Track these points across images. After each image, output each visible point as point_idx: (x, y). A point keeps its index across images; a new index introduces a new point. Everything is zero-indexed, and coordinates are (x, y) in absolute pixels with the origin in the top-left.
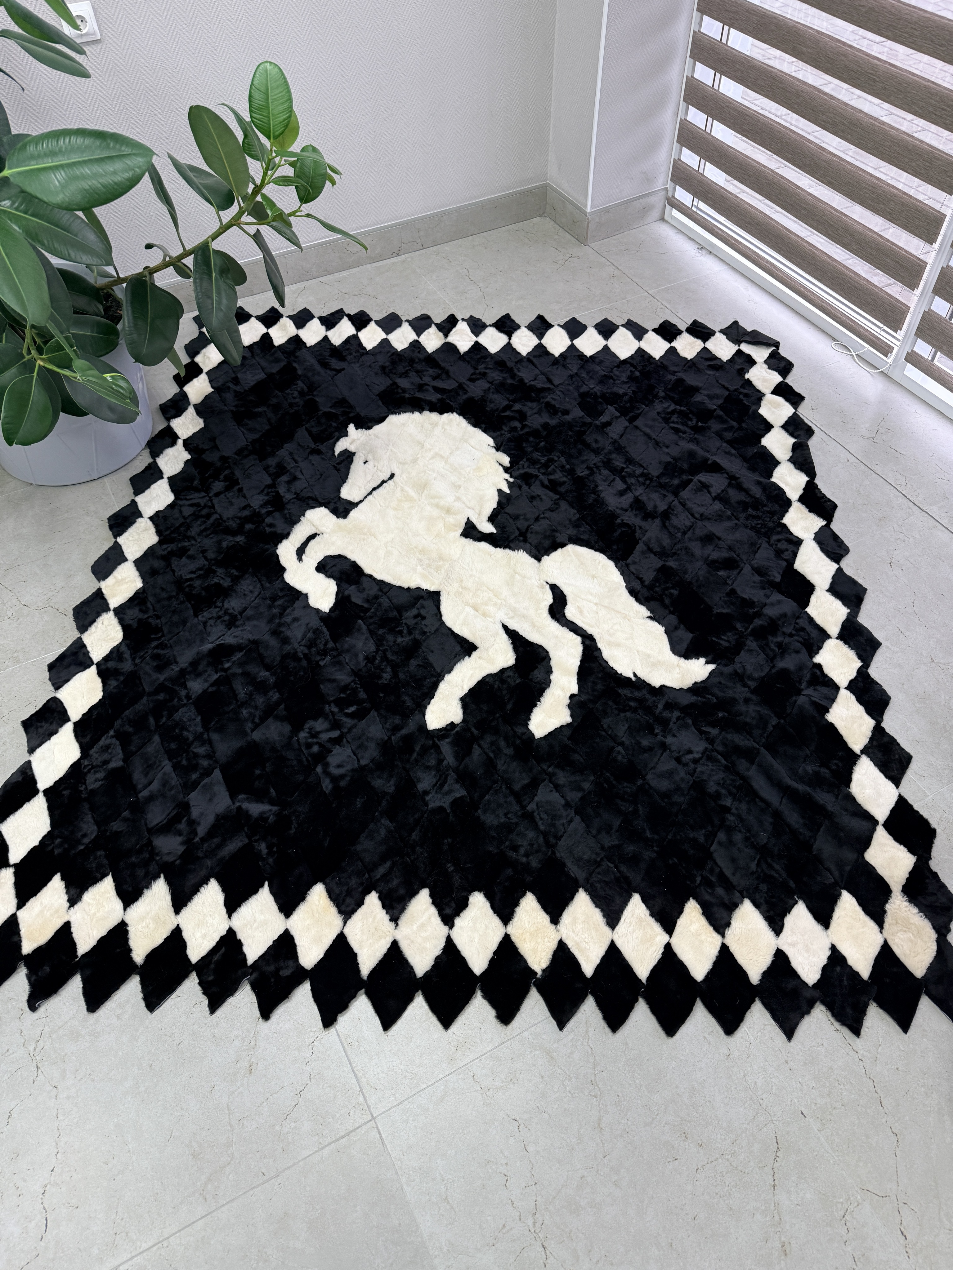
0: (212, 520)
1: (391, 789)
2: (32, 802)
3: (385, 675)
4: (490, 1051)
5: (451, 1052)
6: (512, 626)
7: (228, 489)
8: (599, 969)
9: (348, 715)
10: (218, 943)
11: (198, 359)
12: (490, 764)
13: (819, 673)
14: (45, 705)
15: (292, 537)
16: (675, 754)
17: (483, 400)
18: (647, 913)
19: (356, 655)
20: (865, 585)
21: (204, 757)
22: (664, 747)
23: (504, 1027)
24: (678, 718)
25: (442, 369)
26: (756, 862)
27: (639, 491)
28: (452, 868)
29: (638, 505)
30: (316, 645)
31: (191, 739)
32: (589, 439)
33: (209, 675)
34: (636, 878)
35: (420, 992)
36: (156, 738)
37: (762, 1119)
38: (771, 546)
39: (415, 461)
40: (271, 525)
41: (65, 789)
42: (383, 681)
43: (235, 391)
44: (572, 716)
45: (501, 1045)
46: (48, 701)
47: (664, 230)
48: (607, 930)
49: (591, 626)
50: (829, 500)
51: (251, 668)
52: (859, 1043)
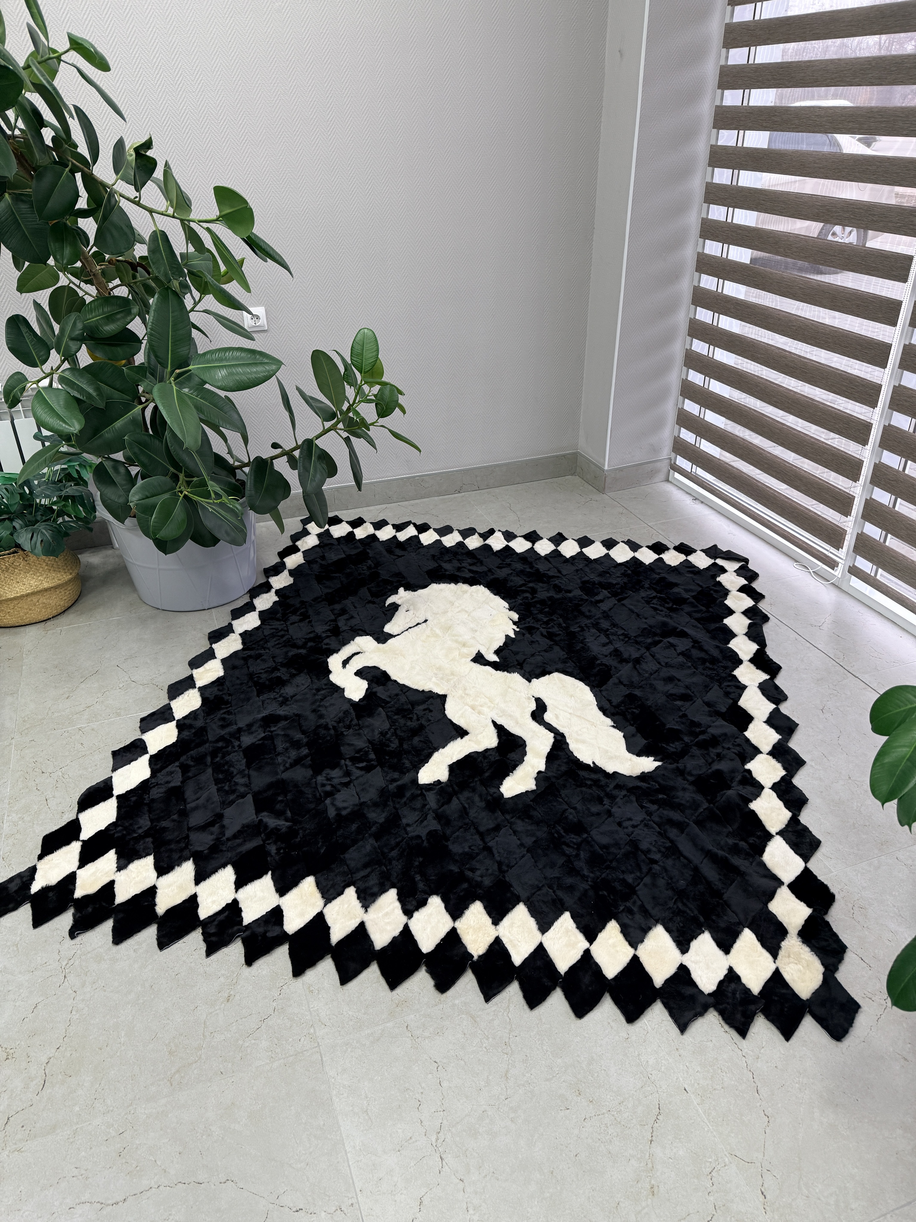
0: (284, 639)
1: (381, 820)
2: (106, 802)
3: (392, 745)
4: (425, 1010)
5: (392, 1007)
6: (499, 723)
7: (301, 621)
8: (526, 961)
9: (358, 768)
10: (223, 908)
11: (298, 543)
12: (464, 812)
13: (748, 776)
14: (132, 743)
15: (341, 652)
16: (618, 820)
17: (505, 580)
18: (574, 926)
19: (373, 731)
20: (797, 722)
21: (242, 785)
22: (609, 814)
23: (440, 994)
24: (625, 796)
25: (479, 559)
26: (674, 900)
27: (618, 645)
28: (419, 878)
29: (616, 653)
30: (344, 721)
31: (235, 773)
32: (584, 609)
33: (259, 734)
34: (568, 900)
35: (375, 962)
36: (210, 771)
37: (649, 1089)
38: (722, 689)
39: (445, 612)
40: (327, 644)
41: (133, 796)
42: (391, 749)
43: (321, 564)
44: (536, 785)
45: (435, 1006)
46: (135, 740)
47: (669, 488)
48: (538, 934)
49: (563, 727)
50: (775, 663)
51: (291, 732)
52: (744, 1044)
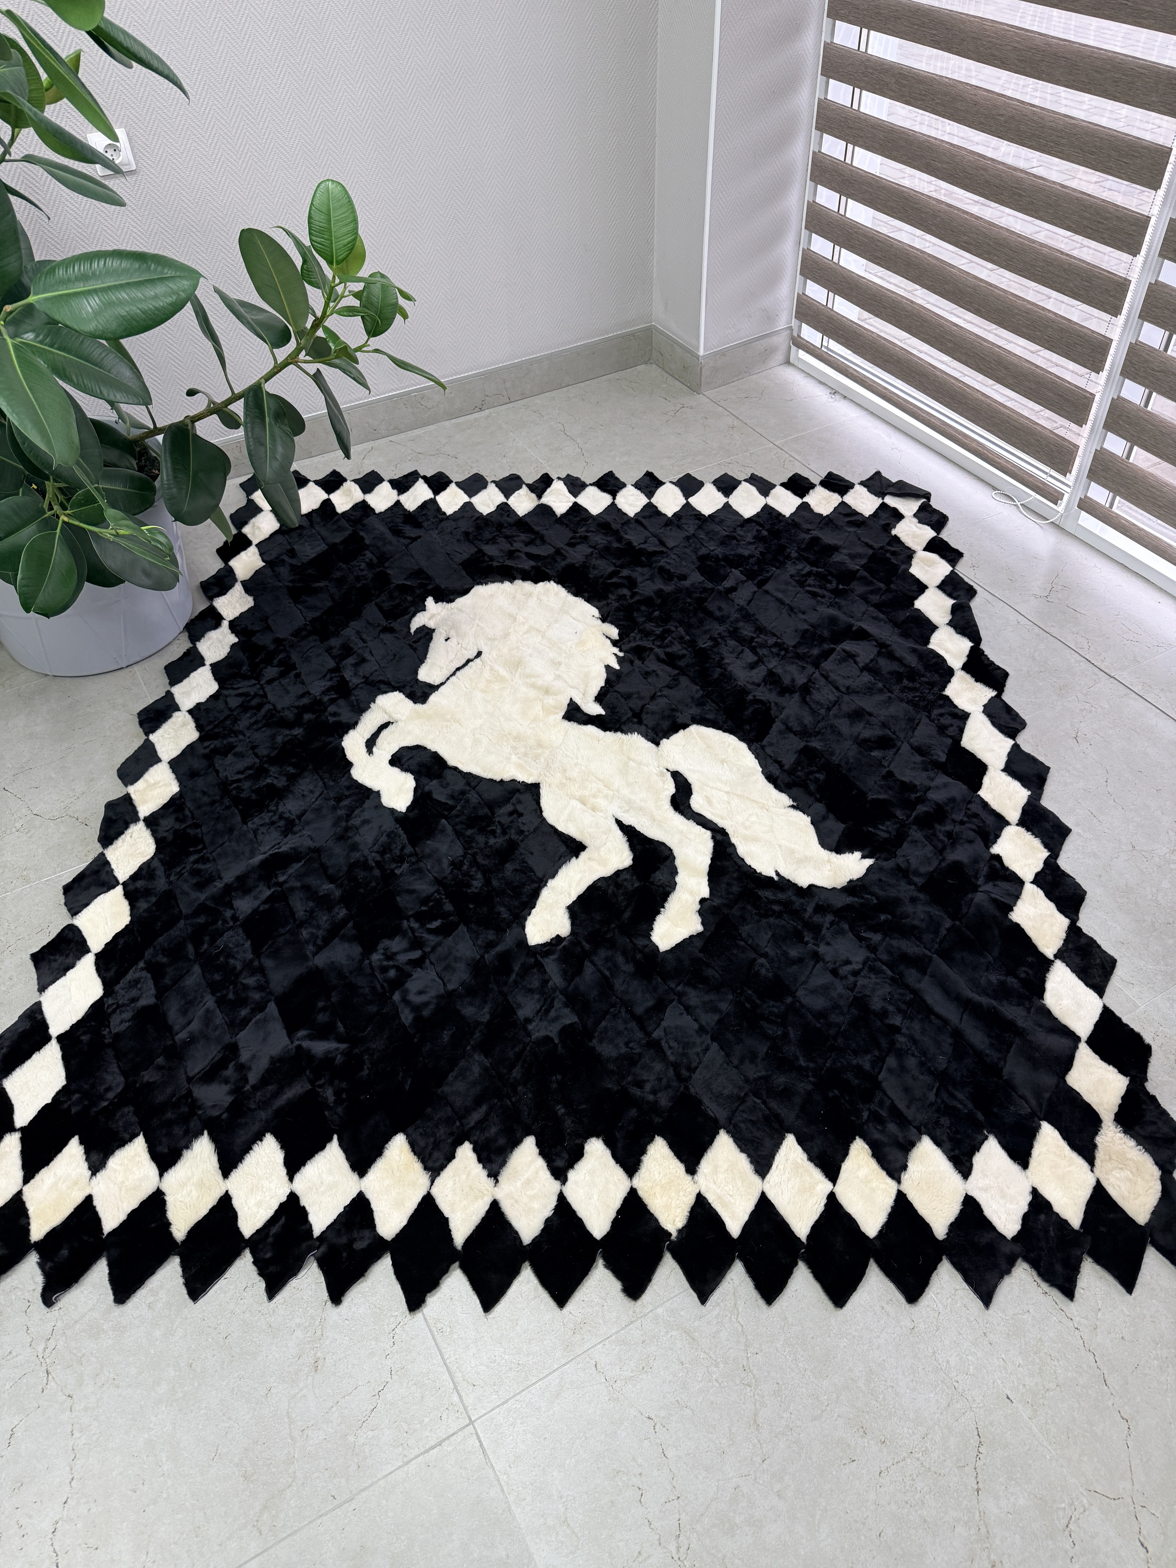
0: (263, 711)
1: (485, 1018)
2: (43, 1051)
3: (475, 883)
4: (617, 1333)
5: (567, 1337)
6: (627, 821)
7: (282, 675)
8: (747, 1227)
9: (431, 931)
10: (277, 1210)
11: (247, 530)
12: (605, 985)
13: (998, 866)
14: (59, 934)
15: (360, 727)
16: (831, 966)
17: (585, 566)
18: (805, 1156)
19: (439, 861)
20: (1047, 764)
21: (255, 988)
22: (816, 957)
23: (633, 1302)
24: (832, 923)
25: (536, 533)
26: (935, 1090)
27: (773, 664)
28: (563, 1111)
29: (772, 679)
30: (391, 851)
31: (239, 967)
32: (711, 606)
33: (261, 892)
34: (789, 1115)
35: (527, 1264)
36: (197, 969)
37: (959, 1406)
38: (933, 721)
39: (506, 635)
40: (335, 714)
41: (85, 1032)
42: (474, 890)
43: (291, 565)
44: (703, 923)
45: (629, 1325)
46: (63, 930)
47: (790, 375)
48: (756, 1179)
49: (722, 818)
50: (999, 668)
51: (312, 881)
52: (1072, 1308)
